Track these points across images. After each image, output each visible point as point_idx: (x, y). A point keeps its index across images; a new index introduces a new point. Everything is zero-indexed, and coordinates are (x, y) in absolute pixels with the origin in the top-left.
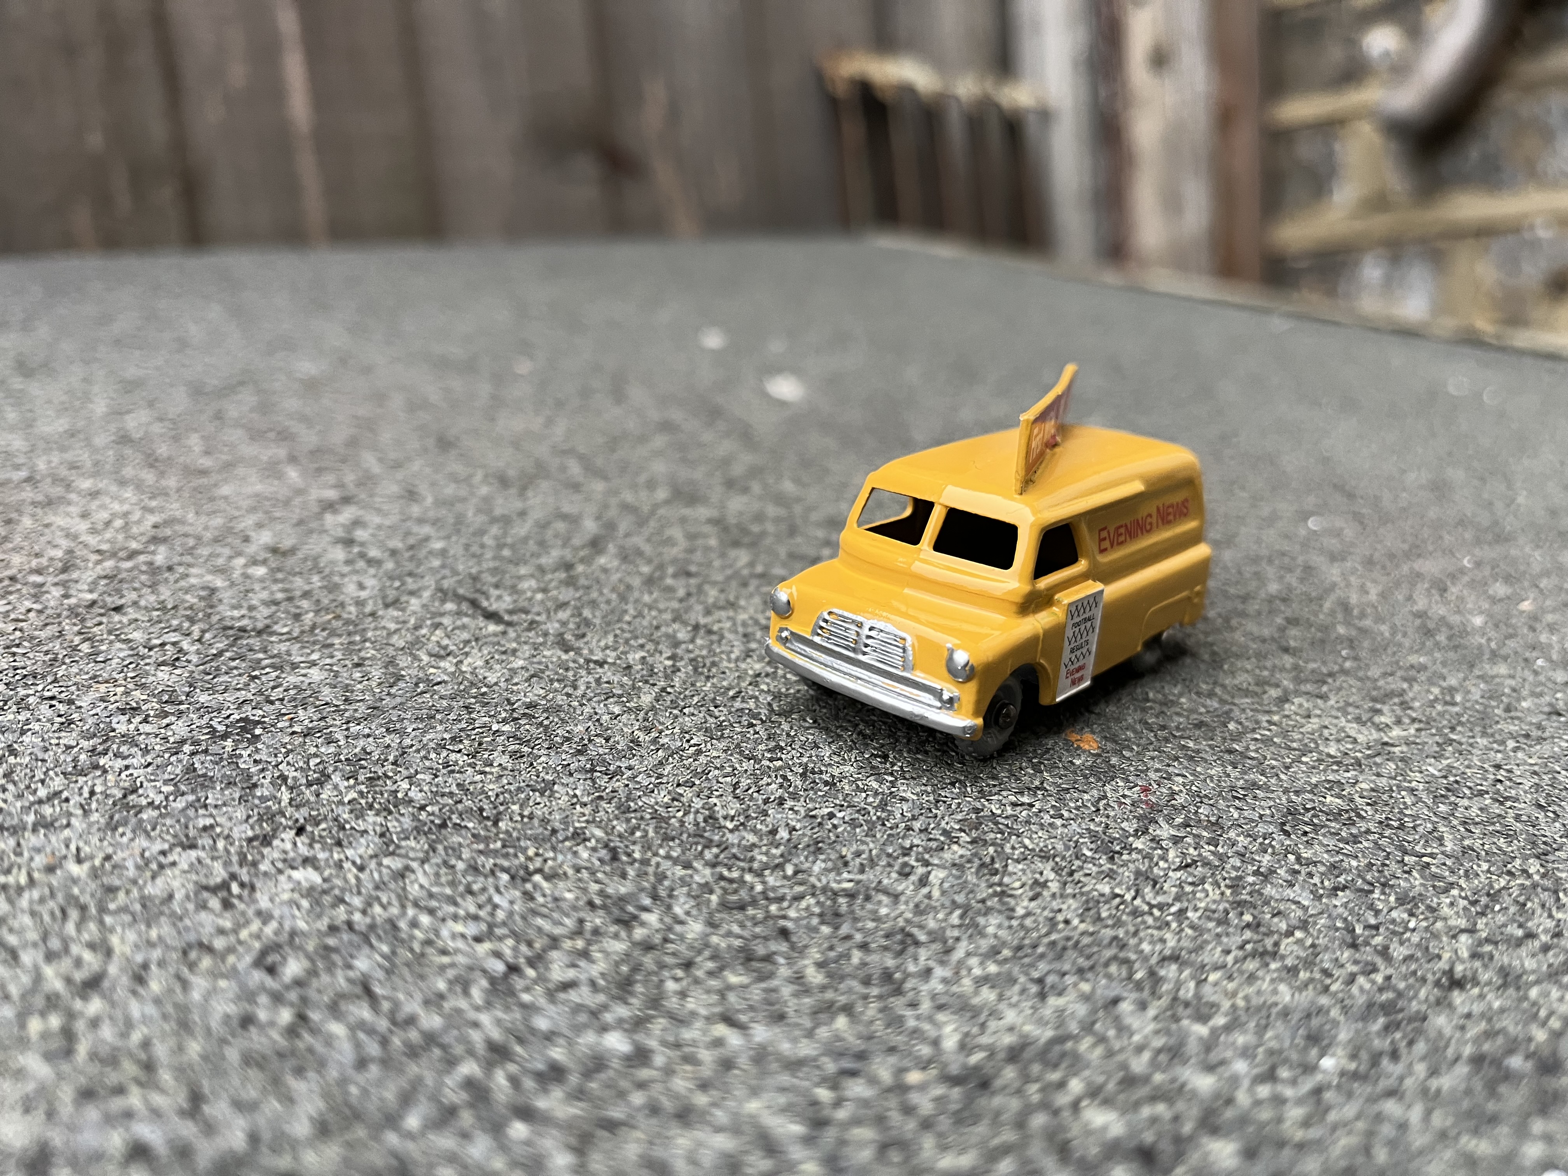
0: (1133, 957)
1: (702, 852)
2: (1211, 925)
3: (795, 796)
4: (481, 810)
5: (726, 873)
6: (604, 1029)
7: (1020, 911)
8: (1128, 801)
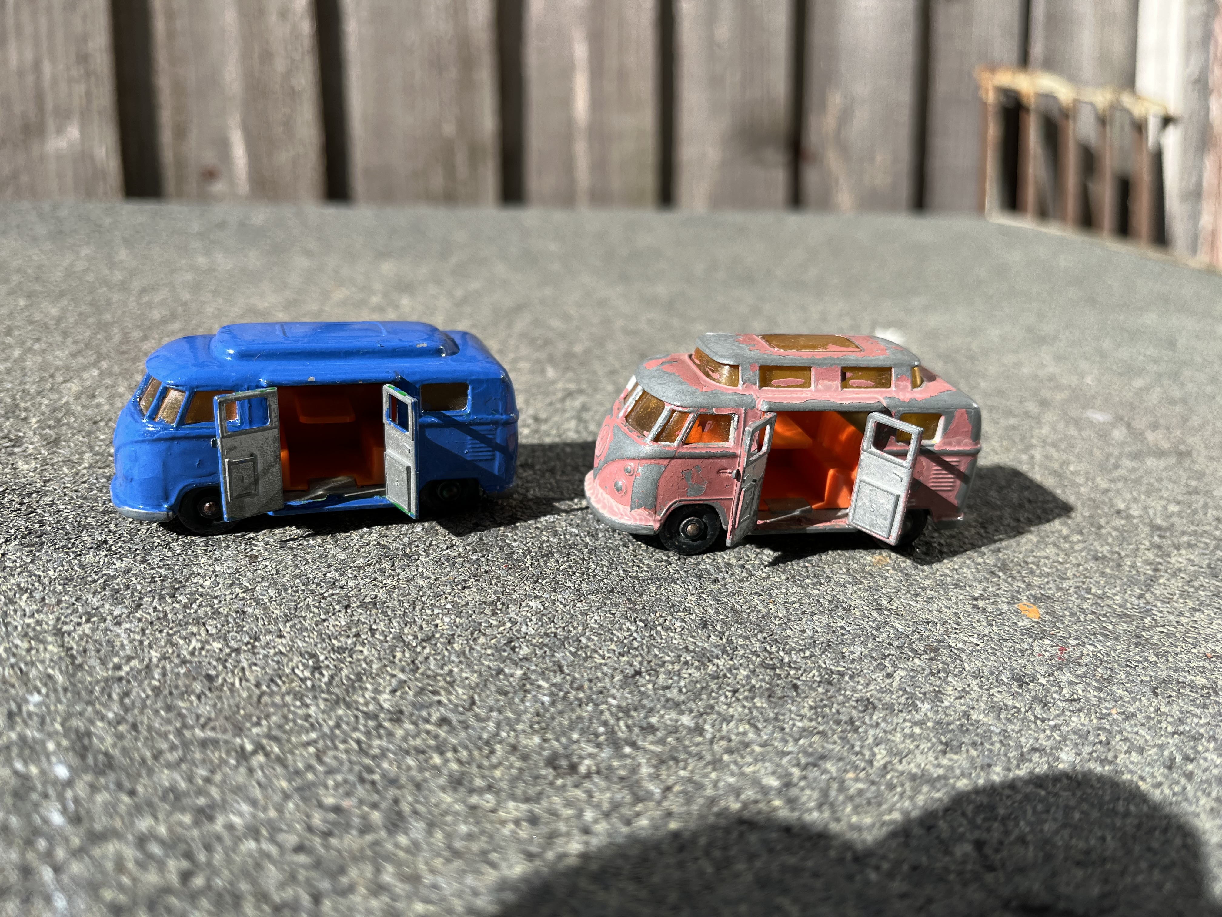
0: (1012, 744)
1: (756, 635)
2: (1073, 737)
3: (822, 613)
4: (634, 587)
5: (768, 648)
6: (682, 713)
7: (946, 703)
8: (1047, 654)
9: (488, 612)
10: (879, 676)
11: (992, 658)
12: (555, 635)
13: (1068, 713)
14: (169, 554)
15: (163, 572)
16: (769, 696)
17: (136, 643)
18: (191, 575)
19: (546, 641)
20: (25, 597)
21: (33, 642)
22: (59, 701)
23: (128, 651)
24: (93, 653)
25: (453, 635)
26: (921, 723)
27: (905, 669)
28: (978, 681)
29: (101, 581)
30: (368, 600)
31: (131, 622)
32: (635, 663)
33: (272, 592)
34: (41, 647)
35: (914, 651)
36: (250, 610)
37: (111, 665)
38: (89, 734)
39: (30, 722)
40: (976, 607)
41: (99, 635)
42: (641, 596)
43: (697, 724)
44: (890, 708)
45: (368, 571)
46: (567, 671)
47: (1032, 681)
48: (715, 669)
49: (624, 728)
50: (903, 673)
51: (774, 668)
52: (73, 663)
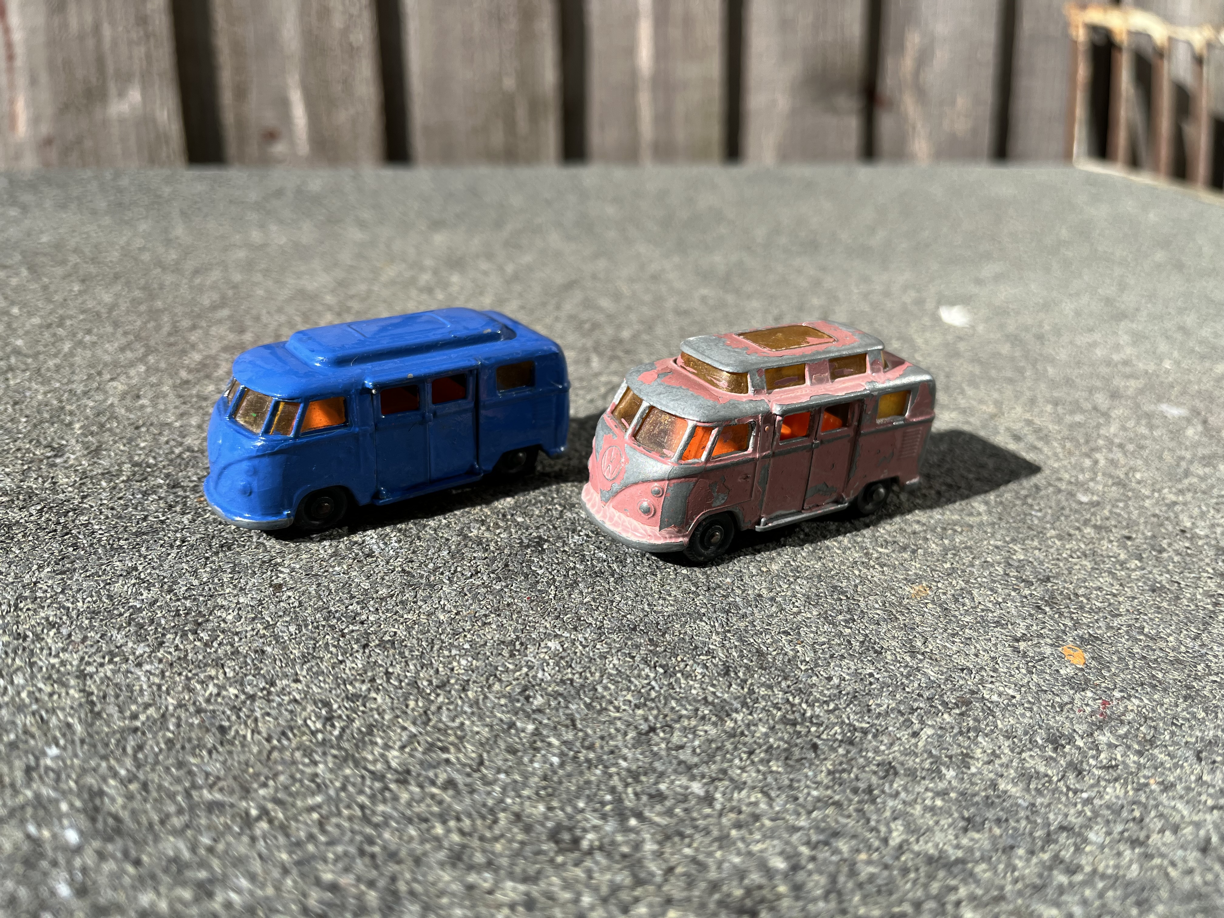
0: (1039, 821)
2: (1106, 812)
3: (852, 657)
4: (658, 624)
8: (1088, 710)
9: (506, 653)
10: (904, 735)
11: (1028, 714)
12: (572, 680)
13: (1103, 783)
14: (196, 582)
15: (188, 603)
16: (787, 758)
17: (155, 688)
18: (214, 608)
19: (561, 689)
20: (52, 633)
21: (56, 686)
22: (76, 755)
23: (146, 698)
24: (112, 699)
25: (468, 681)
26: (943, 794)
27: (932, 726)
28: (1010, 742)
29: (127, 614)
30: (387, 638)
31: (152, 663)
32: (651, 718)
33: (292, 629)
34: (63, 691)
35: (945, 704)
36: (268, 649)
37: (128, 714)
38: (101, 793)
39: (46, 779)
40: (1016, 650)
41: (119, 678)
42: (663, 635)
43: (707, 792)
44: (911, 773)
45: (391, 602)
46: (579, 726)
47: (1069, 743)
48: (732, 725)
49: (632, 796)
50: (930, 731)
51: (794, 724)
52: (92, 711)
